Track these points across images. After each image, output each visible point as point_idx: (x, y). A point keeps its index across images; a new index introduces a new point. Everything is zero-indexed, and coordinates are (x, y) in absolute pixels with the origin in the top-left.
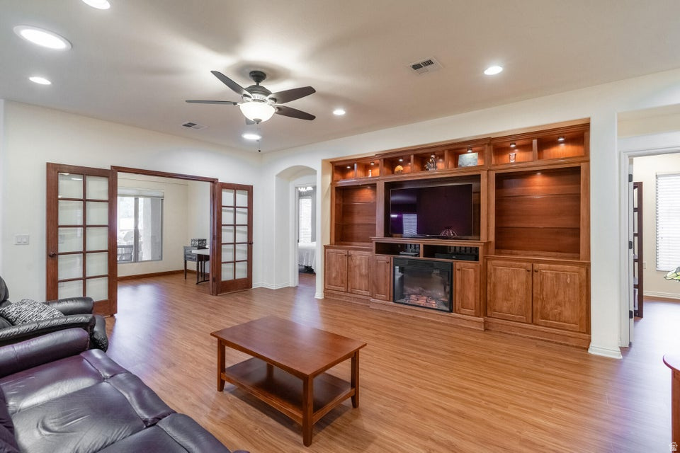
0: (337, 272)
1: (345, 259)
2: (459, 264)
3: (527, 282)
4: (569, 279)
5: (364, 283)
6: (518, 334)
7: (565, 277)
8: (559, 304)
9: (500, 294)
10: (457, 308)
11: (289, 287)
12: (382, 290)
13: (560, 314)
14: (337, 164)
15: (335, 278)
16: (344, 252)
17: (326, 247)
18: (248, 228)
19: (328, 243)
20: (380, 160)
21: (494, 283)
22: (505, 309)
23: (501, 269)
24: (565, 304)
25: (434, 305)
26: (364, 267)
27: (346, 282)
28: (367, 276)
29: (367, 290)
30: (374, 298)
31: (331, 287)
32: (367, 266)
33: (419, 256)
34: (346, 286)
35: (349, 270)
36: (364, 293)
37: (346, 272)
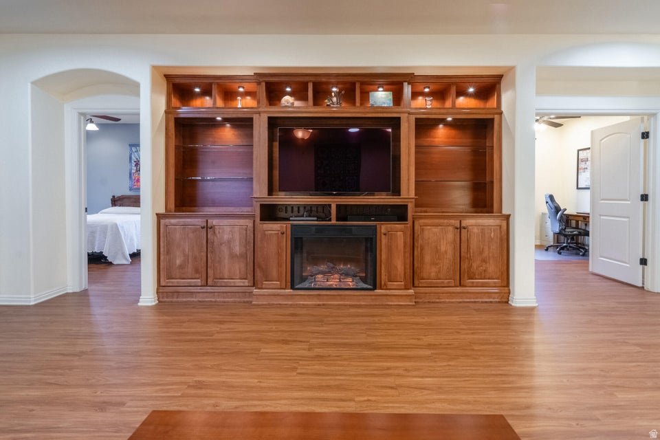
0: (186, 256)
1: (201, 233)
2: (384, 227)
3: (455, 240)
4: (493, 234)
5: (239, 267)
6: (447, 300)
7: (489, 231)
8: (484, 261)
9: (428, 258)
10: (383, 283)
11: (67, 295)
12: (274, 274)
13: (485, 271)
14: (177, 81)
15: (181, 267)
16: (199, 222)
17: (159, 216)
19: (162, 210)
20: (259, 83)
21: (421, 246)
22: (433, 274)
23: (429, 229)
24: (489, 260)
25: (351, 284)
26: (238, 244)
27: (204, 270)
28: (243, 256)
29: (245, 277)
30: (259, 289)
31: (172, 282)
32: (244, 241)
33: (330, 220)
34: (204, 276)
35: (209, 250)
36: (238, 282)
37: (204, 254)
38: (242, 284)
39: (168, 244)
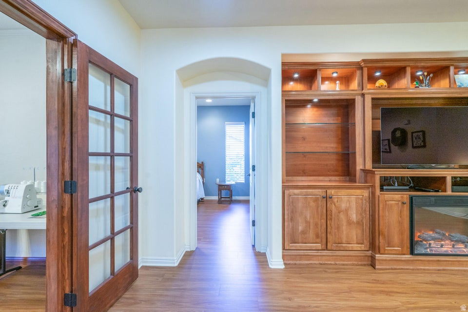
0: (307, 222)
1: (322, 203)
5: (356, 233)
12: (396, 239)
15: (304, 232)
18: (131, 160)
25: (465, 250)
26: (355, 212)
27: (324, 235)
28: (359, 223)
29: (361, 242)
30: (381, 254)
31: (295, 246)
32: (360, 210)
33: (445, 191)
34: (324, 241)
35: (328, 218)
36: (356, 246)
37: (324, 221)
38: (359, 249)
39: (293, 212)
